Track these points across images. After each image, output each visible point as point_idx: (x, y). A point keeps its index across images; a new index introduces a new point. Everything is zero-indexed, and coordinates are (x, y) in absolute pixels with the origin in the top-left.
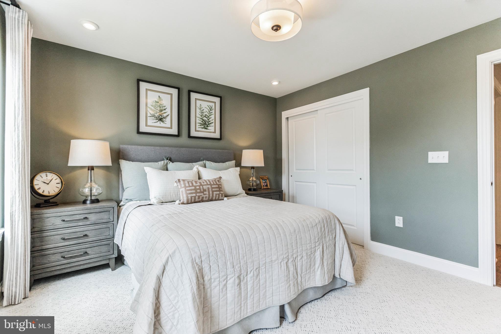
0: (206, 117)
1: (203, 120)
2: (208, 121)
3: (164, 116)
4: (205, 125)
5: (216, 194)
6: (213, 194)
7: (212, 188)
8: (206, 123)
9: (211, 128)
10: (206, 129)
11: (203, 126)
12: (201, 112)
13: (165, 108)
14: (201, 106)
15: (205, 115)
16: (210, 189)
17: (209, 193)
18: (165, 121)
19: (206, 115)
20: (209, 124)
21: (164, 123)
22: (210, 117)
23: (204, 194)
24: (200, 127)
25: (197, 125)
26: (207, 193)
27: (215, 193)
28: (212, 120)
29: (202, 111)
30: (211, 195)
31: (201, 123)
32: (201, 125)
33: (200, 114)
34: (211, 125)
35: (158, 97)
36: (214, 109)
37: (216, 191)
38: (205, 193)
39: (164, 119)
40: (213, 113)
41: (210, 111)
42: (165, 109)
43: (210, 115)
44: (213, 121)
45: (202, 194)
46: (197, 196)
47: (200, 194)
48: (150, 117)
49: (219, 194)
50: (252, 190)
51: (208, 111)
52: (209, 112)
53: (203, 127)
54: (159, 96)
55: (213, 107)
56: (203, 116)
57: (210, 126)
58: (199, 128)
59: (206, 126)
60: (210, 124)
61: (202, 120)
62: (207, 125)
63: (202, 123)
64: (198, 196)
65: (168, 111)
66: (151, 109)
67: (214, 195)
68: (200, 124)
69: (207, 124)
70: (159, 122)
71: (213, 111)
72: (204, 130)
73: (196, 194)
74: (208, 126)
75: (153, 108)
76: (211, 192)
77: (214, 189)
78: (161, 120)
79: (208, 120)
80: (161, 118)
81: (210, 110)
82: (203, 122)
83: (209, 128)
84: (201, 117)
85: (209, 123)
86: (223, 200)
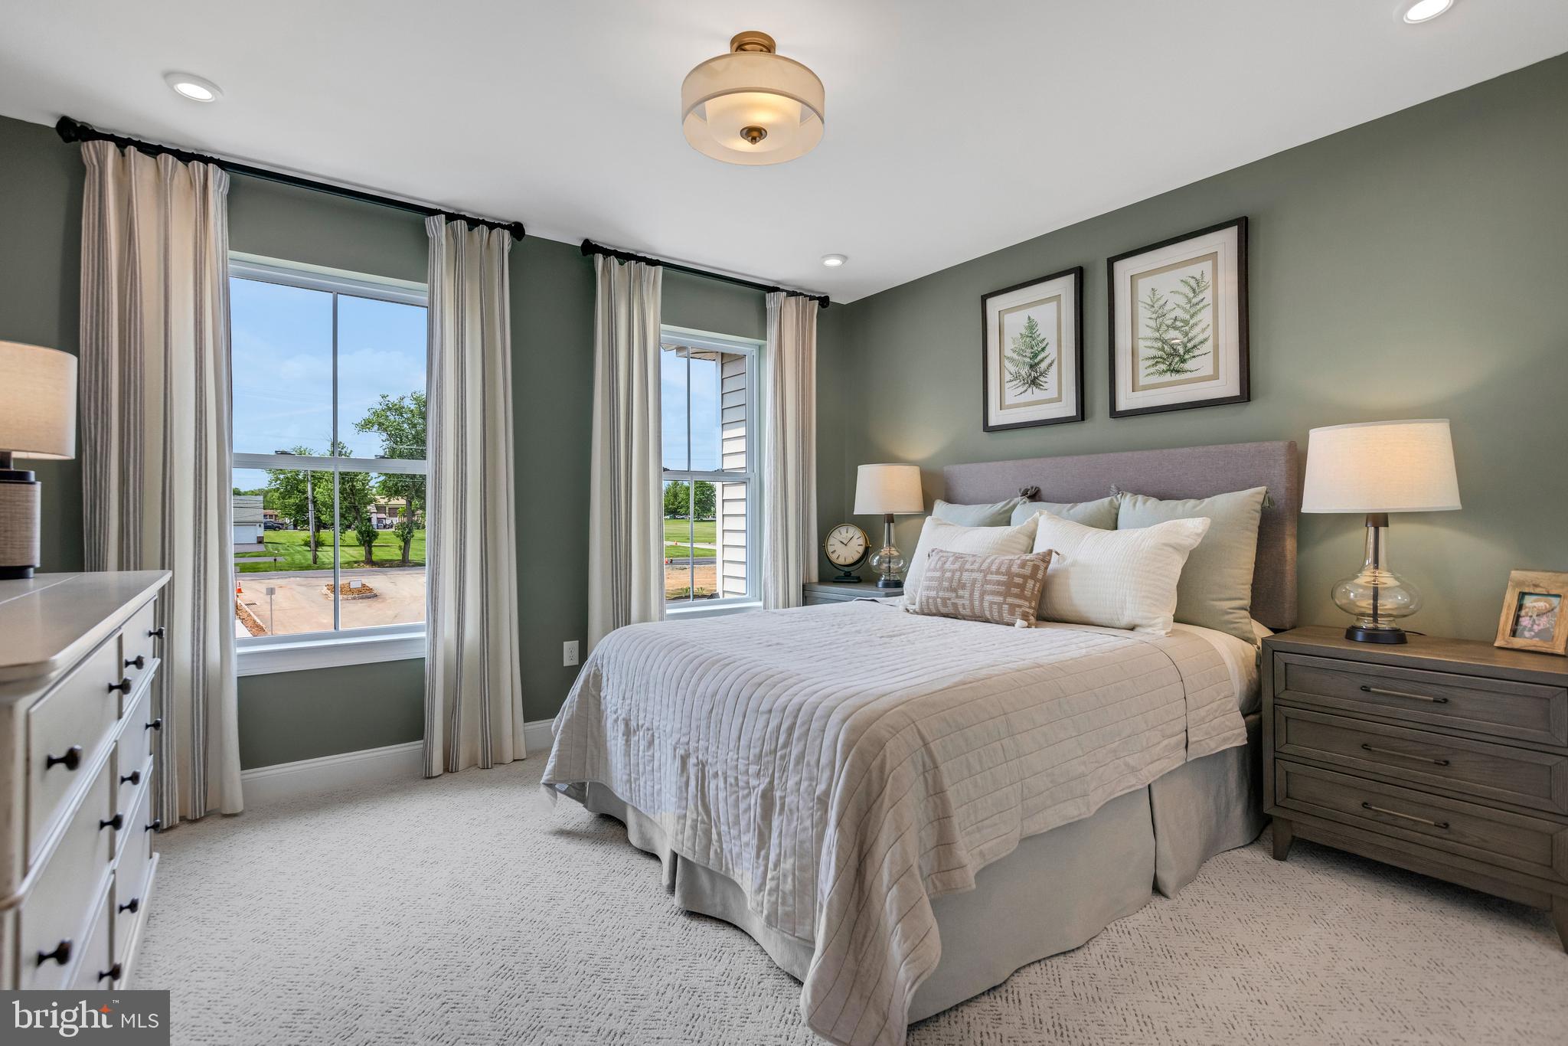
0: (1175, 328)
1: (1164, 342)
2: (1186, 340)
3: (1042, 369)
4: (1174, 359)
5: (991, 603)
6: (982, 600)
7: (986, 582)
8: (1175, 350)
9: (1199, 365)
10: (1178, 372)
11: (1163, 363)
12: (1154, 316)
13: (1045, 343)
14: (1156, 293)
15: (1169, 322)
16: (978, 585)
17: (972, 594)
18: (1046, 382)
19: (1176, 319)
20: (1187, 351)
21: (1042, 389)
22: (1192, 322)
23: (957, 597)
24: (1152, 370)
25: (1142, 365)
26: (966, 594)
27: (988, 598)
28: (1203, 330)
29: (1160, 312)
30: (977, 603)
31: (1155, 357)
32: (1157, 362)
33: (1152, 323)
34: (1196, 352)
35: (1027, 319)
36: (1211, 283)
37: (993, 593)
38: (961, 592)
39: (1042, 378)
40: (1209, 300)
41: (1195, 297)
42: (1043, 349)
43: (1192, 316)
44: (1209, 332)
45: (954, 595)
46: (938, 597)
47: (947, 595)
48: (1011, 381)
49: (1000, 605)
50: (1360, 636)
51: (1182, 301)
52: (1190, 301)
53: (1164, 367)
54: (1029, 317)
55: (1208, 277)
56: (1164, 327)
57: (1194, 357)
58: (1148, 375)
59: (1177, 359)
60: (1195, 346)
61: (1160, 344)
62: (1179, 356)
63: (1160, 353)
64: (940, 598)
65: (1051, 352)
66: (1012, 360)
67: (986, 604)
68: (1151, 362)
69: (1181, 351)
70: (1030, 390)
71: (1208, 295)
72: (1168, 377)
73: (937, 593)
74: (1187, 357)
75: (1015, 356)
76: (977, 594)
77: (989, 587)
78: (1034, 382)
79: (1186, 334)
80: (1035, 378)
81: (1191, 295)
82: (1163, 349)
83: (1186, 366)
84: (1157, 335)
85: (1190, 345)
86: (1013, 625)
